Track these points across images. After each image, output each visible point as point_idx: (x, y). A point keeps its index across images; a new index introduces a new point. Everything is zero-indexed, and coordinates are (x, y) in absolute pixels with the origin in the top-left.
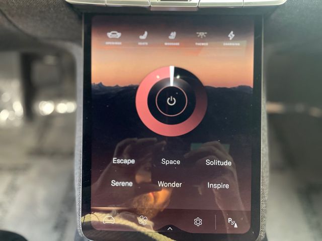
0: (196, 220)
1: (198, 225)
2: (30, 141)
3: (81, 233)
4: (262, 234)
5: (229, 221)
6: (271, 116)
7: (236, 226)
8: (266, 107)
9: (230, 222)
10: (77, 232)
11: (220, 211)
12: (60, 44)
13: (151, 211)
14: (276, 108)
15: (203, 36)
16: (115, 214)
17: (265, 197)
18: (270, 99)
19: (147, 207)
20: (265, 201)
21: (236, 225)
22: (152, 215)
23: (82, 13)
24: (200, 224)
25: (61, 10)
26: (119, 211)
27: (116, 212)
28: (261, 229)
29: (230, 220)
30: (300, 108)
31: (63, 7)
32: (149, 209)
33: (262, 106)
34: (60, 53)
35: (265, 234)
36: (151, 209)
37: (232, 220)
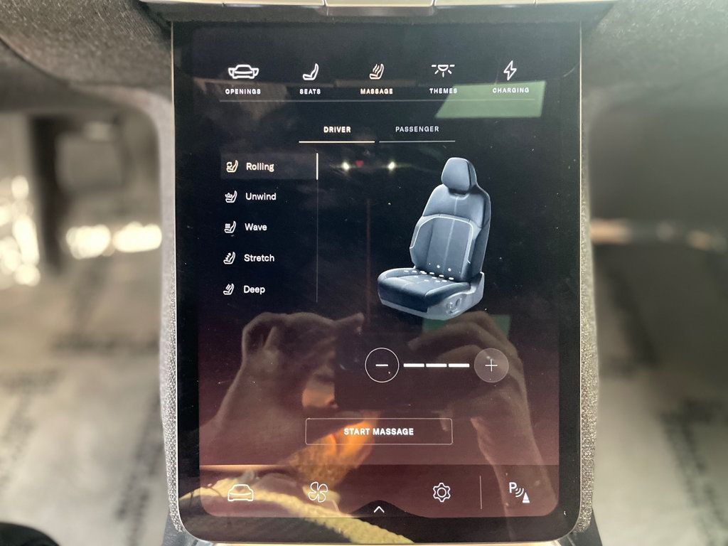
0: (437, 488)
1: (442, 499)
2: (58, 317)
3: (179, 525)
4: (584, 517)
5: (511, 488)
6: (602, 250)
7: (526, 500)
8: (590, 231)
9: (513, 490)
10: (169, 522)
11: (490, 467)
12: (120, 94)
13: (330, 472)
14: (611, 231)
15: (446, 72)
16: (252, 478)
17: (589, 433)
18: (600, 213)
19: (321, 464)
20: (590, 442)
21: (526, 497)
22: (333, 479)
23: (169, 23)
24: (447, 497)
25: (120, 17)
26: (261, 474)
27: (253, 475)
28: (582, 506)
29: (513, 486)
30: (665, 231)
31: (125, 9)
32: (324, 466)
33: (582, 229)
34: (119, 117)
35: (593, 516)
36: (330, 467)
37: (518, 487)
